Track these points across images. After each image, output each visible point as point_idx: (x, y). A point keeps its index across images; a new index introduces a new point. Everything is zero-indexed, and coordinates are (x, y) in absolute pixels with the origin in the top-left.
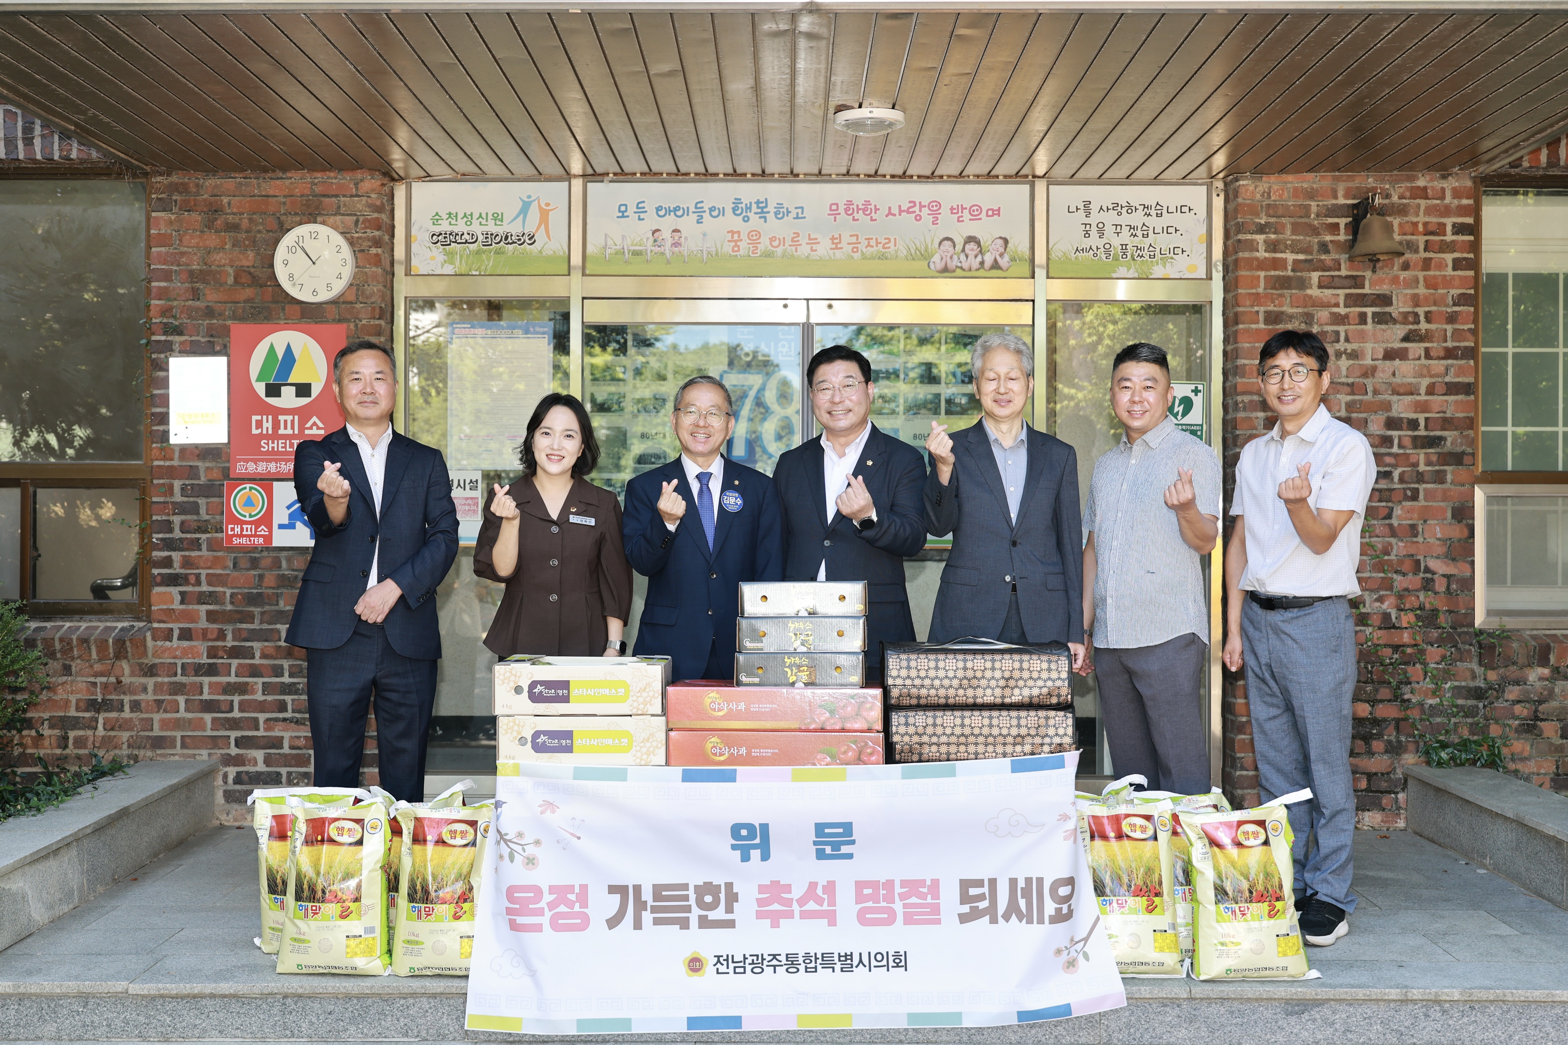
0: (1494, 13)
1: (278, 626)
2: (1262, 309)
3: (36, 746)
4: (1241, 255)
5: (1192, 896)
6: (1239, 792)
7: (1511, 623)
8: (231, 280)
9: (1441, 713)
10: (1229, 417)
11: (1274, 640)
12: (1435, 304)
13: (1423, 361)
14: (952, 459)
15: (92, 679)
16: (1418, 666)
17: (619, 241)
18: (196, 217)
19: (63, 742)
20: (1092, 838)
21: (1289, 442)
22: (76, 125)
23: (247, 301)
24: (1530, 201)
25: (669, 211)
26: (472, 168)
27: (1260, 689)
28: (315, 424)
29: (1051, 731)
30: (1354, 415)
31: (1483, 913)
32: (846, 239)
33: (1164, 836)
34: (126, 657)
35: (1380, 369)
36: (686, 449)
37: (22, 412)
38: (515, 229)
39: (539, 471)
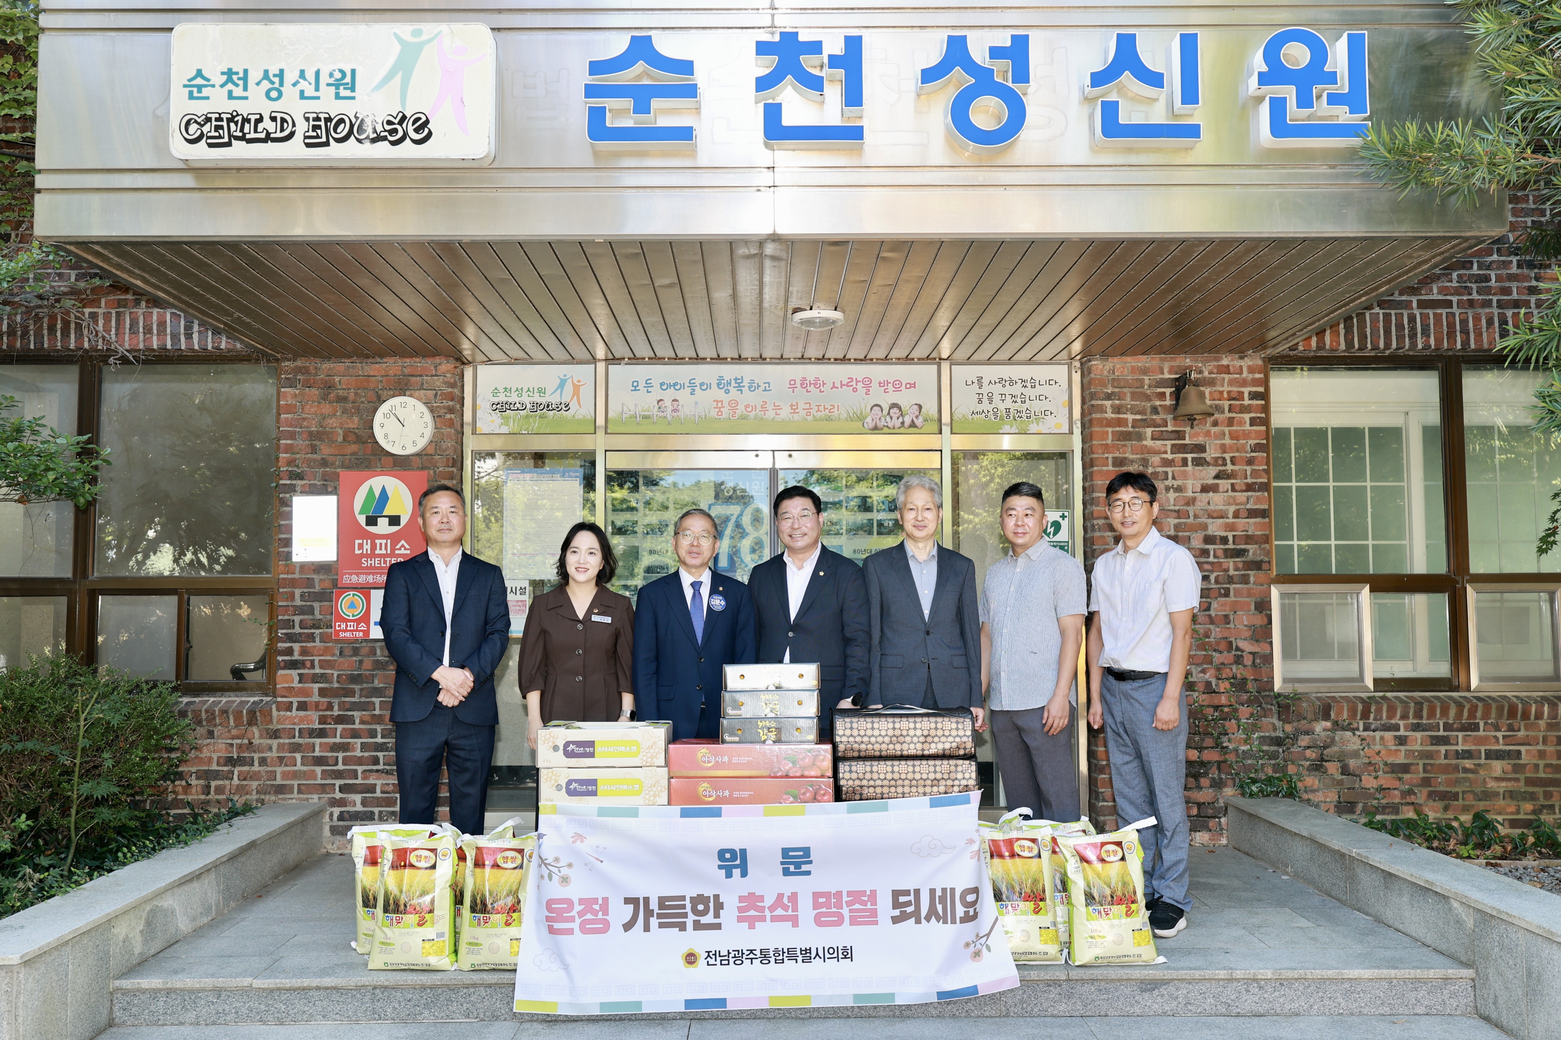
0: (1274, 240)
1: (374, 699)
2: (1111, 456)
3: (185, 793)
4: (1094, 416)
5: (1068, 900)
6: (1102, 818)
7: (1301, 688)
8: (340, 439)
9: (1251, 757)
10: (1088, 536)
11: (1125, 704)
12: (1238, 451)
13: (1230, 493)
15: (230, 741)
16: (1233, 721)
17: (632, 409)
18: (314, 391)
19: (207, 790)
20: (992, 856)
21: (1130, 554)
22: (225, 324)
23: (352, 454)
24: (1305, 373)
25: (670, 386)
26: (522, 355)
27: (1116, 741)
28: (403, 546)
29: (960, 776)
30: (1180, 534)
31: (1287, 910)
32: (802, 406)
33: (1046, 854)
34: (256, 724)
35: (1198, 499)
36: (684, 564)
37: (180, 536)
38: (554, 399)
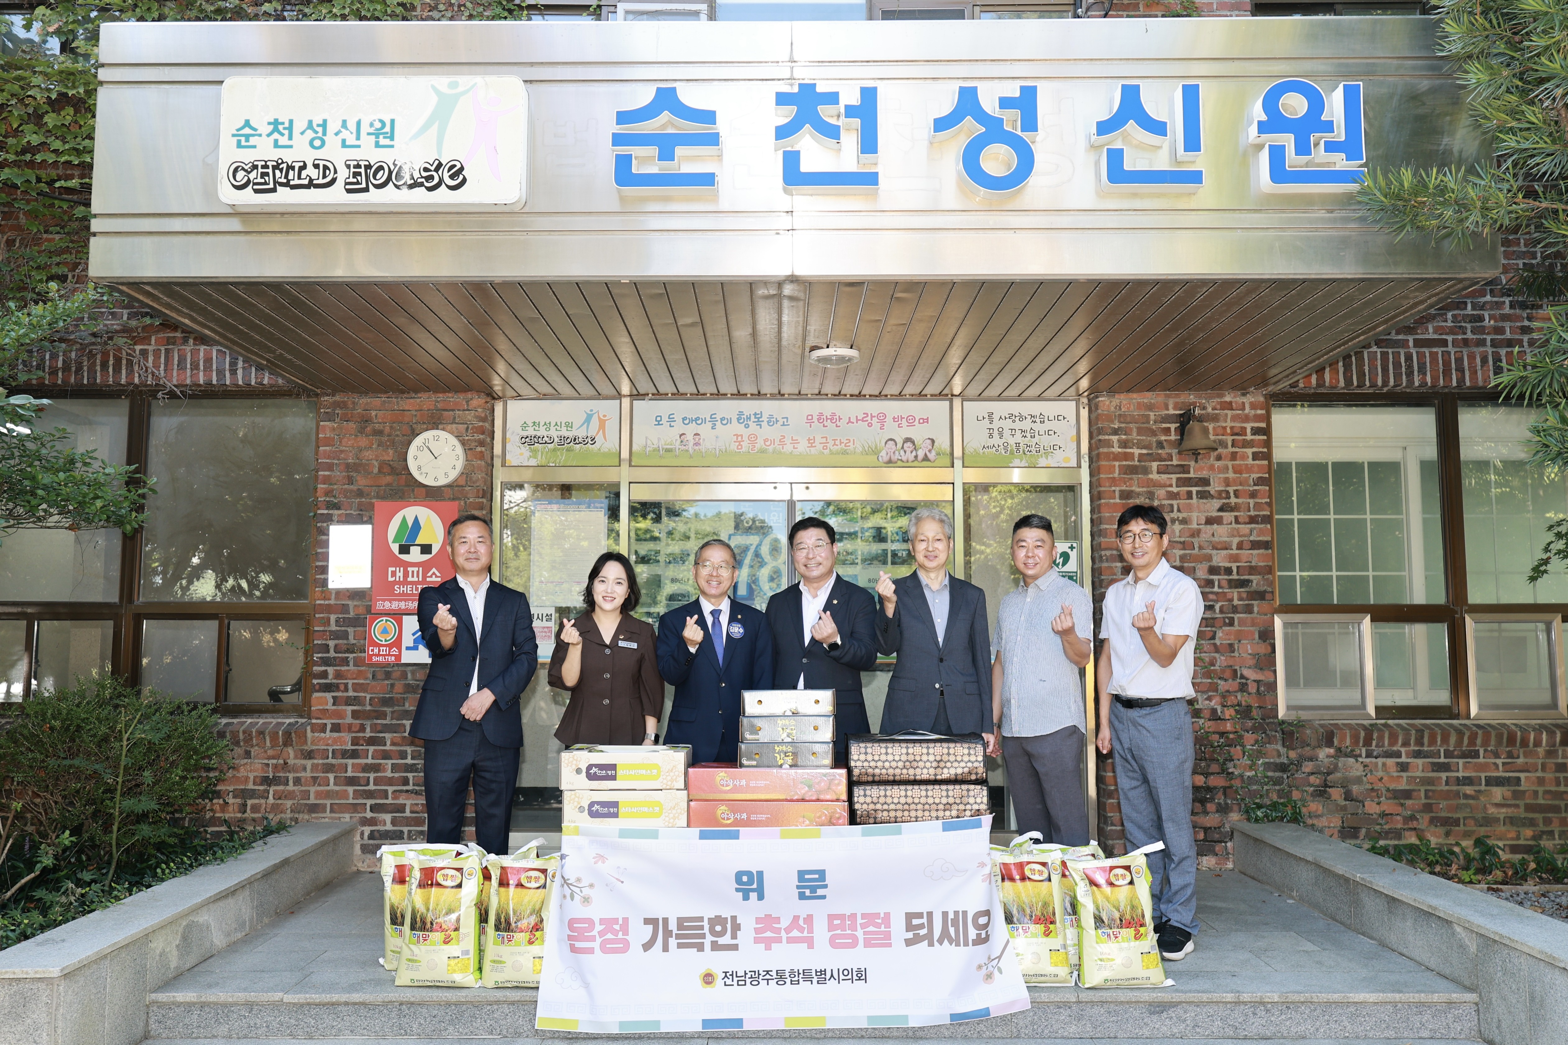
0: (1275, 281)
1: (404, 722)
2: (1118, 489)
3: (223, 811)
4: (1101, 450)
5: (1077, 923)
6: (1111, 842)
7: (1304, 715)
8: (376, 470)
9: (1257, 782)
10: (1096, 566)
11: (1133, 731)
12: (1241, 484)
13: (1234, 525)
14: (894, 598)
15: (266, 761)
16: (1238, 747)
17: (655, 442)
18: (352, 425)
19: (243, 808)
20: (1003, 880)
21: (1140, 585)
22: (268, 360)
23: (388, 485)
24: (1305, 409)
25: (691, 421)
26: (550, 391)
27: (1124, 767)
28: (434, 574)
29: (971, 800)
30: (1186, 565)
31: (1292, 933)
32: (818, 440)
33: (1055, 878)
34: (291, 745)
35: (1203, 531)
36: (703, 593)
37: (222, 564)
38: (581, 433)
39: (597, 608)
